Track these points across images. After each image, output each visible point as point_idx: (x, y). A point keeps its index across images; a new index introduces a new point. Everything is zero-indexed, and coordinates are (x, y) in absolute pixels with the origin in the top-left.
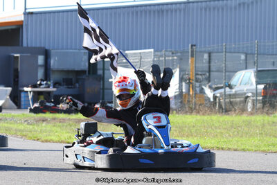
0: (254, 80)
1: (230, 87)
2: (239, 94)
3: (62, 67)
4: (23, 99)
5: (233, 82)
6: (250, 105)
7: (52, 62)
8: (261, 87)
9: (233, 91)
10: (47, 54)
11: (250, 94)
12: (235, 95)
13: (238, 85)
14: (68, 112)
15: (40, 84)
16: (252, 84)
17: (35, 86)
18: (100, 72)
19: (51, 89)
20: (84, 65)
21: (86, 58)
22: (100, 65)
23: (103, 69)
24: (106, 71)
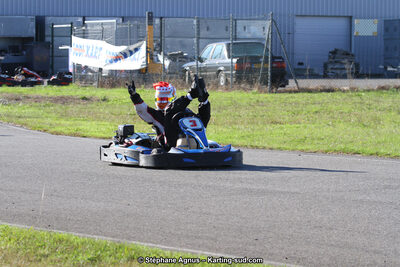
0: (225, 53)
1: (201, 60)
2: (209, 68)
3: (7, 34)
5: (203, 55)
6: (222, 80)
8: (235, 60)
9: (204, 64)
11: (222, 68)
12: (206, 69)
13: (209, 58)
14: (24, 84)
16: (224, 58)
18: (48, 39)
20: (31, 32)
21: (33, 24)
22: (48, 32)
23: (53, 36)
24: (55, 38)
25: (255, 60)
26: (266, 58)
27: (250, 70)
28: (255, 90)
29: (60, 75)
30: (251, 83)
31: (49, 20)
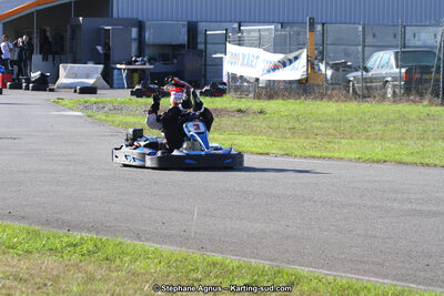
0: (393, 62)
1: (366, 69)
2: (375, 78)
3: (157, 41)
4: (115, 77)
5: (369, 65)
6: (389, 91)
7: (147, 35)
8: (403, 70)
9: (370, 74)
10: (141, 26)
11: (389, 79)
12: (371, 80)
13: (375, 68)
15: (136, 61)
16: (392, 68)
17: (130, 63)
18: (201, 47)
19: (148, 66)
20: (183, 38)
21: (185, 30)
22: (201, 39)
23: (206, 43)
24: (208, 46)
25: (426, 70)
26: (438, 67)
27: (420, 81)
28: (426, 103)
29: (214, 85)
30: (421, 95)
31: (201, 26)
